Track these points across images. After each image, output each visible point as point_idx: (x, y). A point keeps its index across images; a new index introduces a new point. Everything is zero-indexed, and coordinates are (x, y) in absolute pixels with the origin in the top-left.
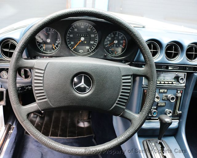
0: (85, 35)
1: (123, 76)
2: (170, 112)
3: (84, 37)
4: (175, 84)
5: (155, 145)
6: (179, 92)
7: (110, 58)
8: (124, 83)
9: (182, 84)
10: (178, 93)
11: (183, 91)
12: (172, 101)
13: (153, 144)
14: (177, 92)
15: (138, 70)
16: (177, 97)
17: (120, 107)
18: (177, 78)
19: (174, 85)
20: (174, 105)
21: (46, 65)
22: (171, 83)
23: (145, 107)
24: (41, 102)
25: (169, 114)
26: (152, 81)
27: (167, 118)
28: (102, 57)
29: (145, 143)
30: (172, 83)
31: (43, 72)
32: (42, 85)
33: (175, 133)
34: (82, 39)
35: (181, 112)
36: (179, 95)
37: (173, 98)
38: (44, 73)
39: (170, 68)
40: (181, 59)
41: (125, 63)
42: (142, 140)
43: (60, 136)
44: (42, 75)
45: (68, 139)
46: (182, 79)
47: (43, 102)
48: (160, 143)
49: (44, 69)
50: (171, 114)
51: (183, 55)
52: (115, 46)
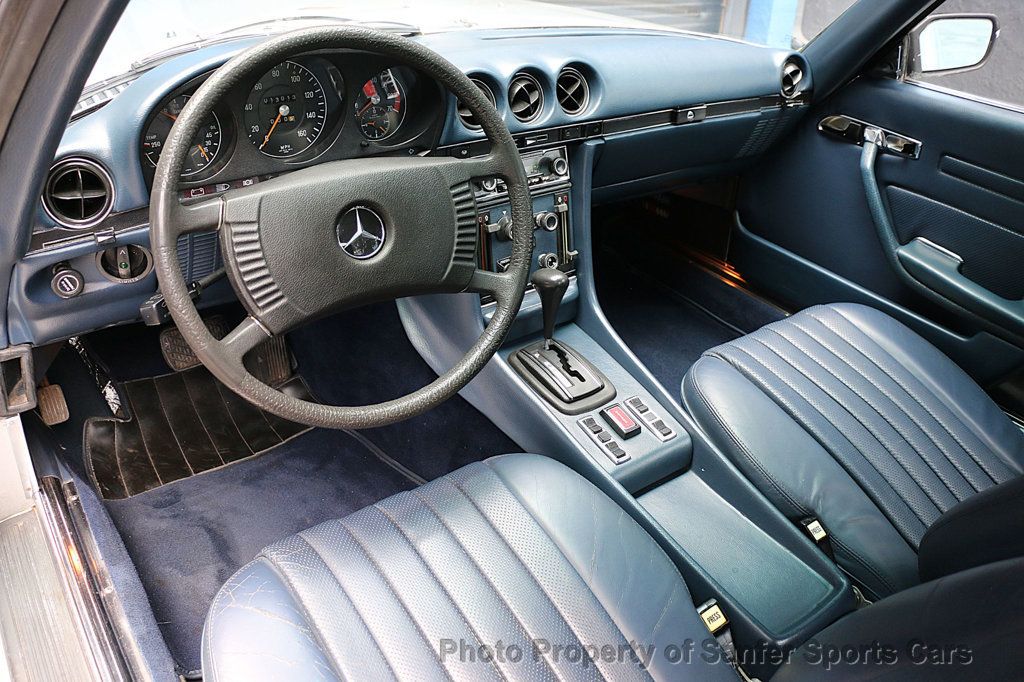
0: (286, 97)
1: (452, 187)
2: (553, 260)
3: (285, 103)
4: (548, 180)
5: (541, 355)
6: (560, 200)
7: (375, 151)
8: (458, 203)
9: (563, 175)
10: (560, 204)
11: (567, 194)
12: (551, 229)
13: (537, 355)
14: (556, 202)
15: (479, 164)
16: (559, 214)
17: (465, 267)
18: (548, 166)
19: (545, 183)
20: (555, 239)
21: (257, 206)
22: (537, 180)
23: (519, 250)
24: (273, 311)
25: (551, 264)
26: (519, 183)
27: (553, 273)
28: (355, 152)
29: (515, 359)
30: (541, 181)
31: (254, 227)
32: (262, 264)
33: (575, 314)
34: (284, 110)
35: (576, 252)
36: (563, 207)
37: (551, 221)
38: (259, 229)
39: (529, 142)
40: (548, 112)
41: (415, 154)
42: (507, 354)
43: (227, 459)
44: (255, 237)
45: (258, 457)
46: (560, 163)
47: (277, 309)
48: (552, 347)
49: (254, 218)
50: (556, 264)
51: (552, 100)
52: (374, 111)
